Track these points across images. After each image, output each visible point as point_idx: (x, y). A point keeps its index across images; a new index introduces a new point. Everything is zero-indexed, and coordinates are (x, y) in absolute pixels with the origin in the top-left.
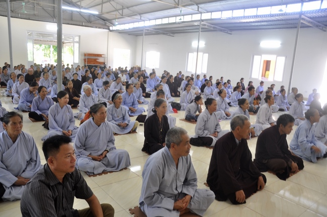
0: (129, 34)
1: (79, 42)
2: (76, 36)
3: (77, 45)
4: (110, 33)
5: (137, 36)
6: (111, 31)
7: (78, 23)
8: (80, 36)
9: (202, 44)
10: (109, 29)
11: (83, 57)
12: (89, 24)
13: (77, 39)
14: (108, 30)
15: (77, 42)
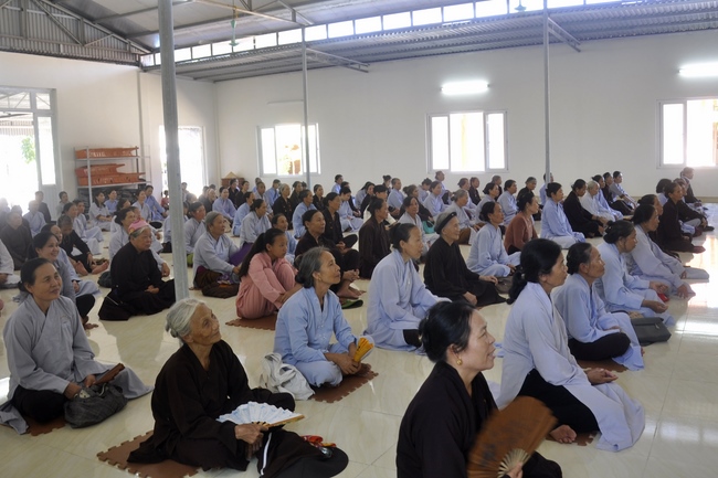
0: (195, 79)
1: (53, 113)
2: (44, 91)
3: (45, 124)
4: (142, 74)
5: (215, 81)
6: (146, 69)
7: (44, 48)
8: (53, 93)
9: (477, 86)
10: (138, 64)
11: (71, 165)
12: (78, 51)
13: (43, 102)
14: (136, 68)
15: (44, 113)
